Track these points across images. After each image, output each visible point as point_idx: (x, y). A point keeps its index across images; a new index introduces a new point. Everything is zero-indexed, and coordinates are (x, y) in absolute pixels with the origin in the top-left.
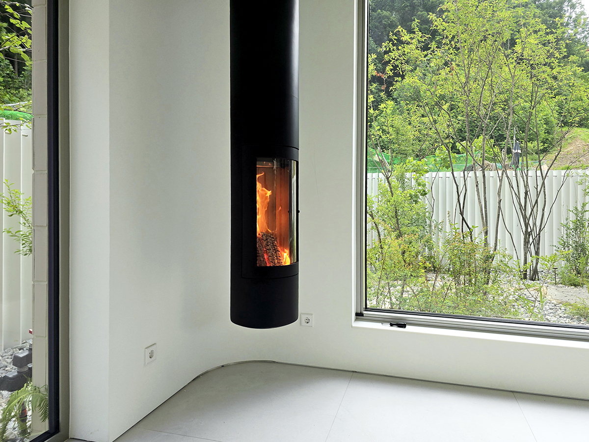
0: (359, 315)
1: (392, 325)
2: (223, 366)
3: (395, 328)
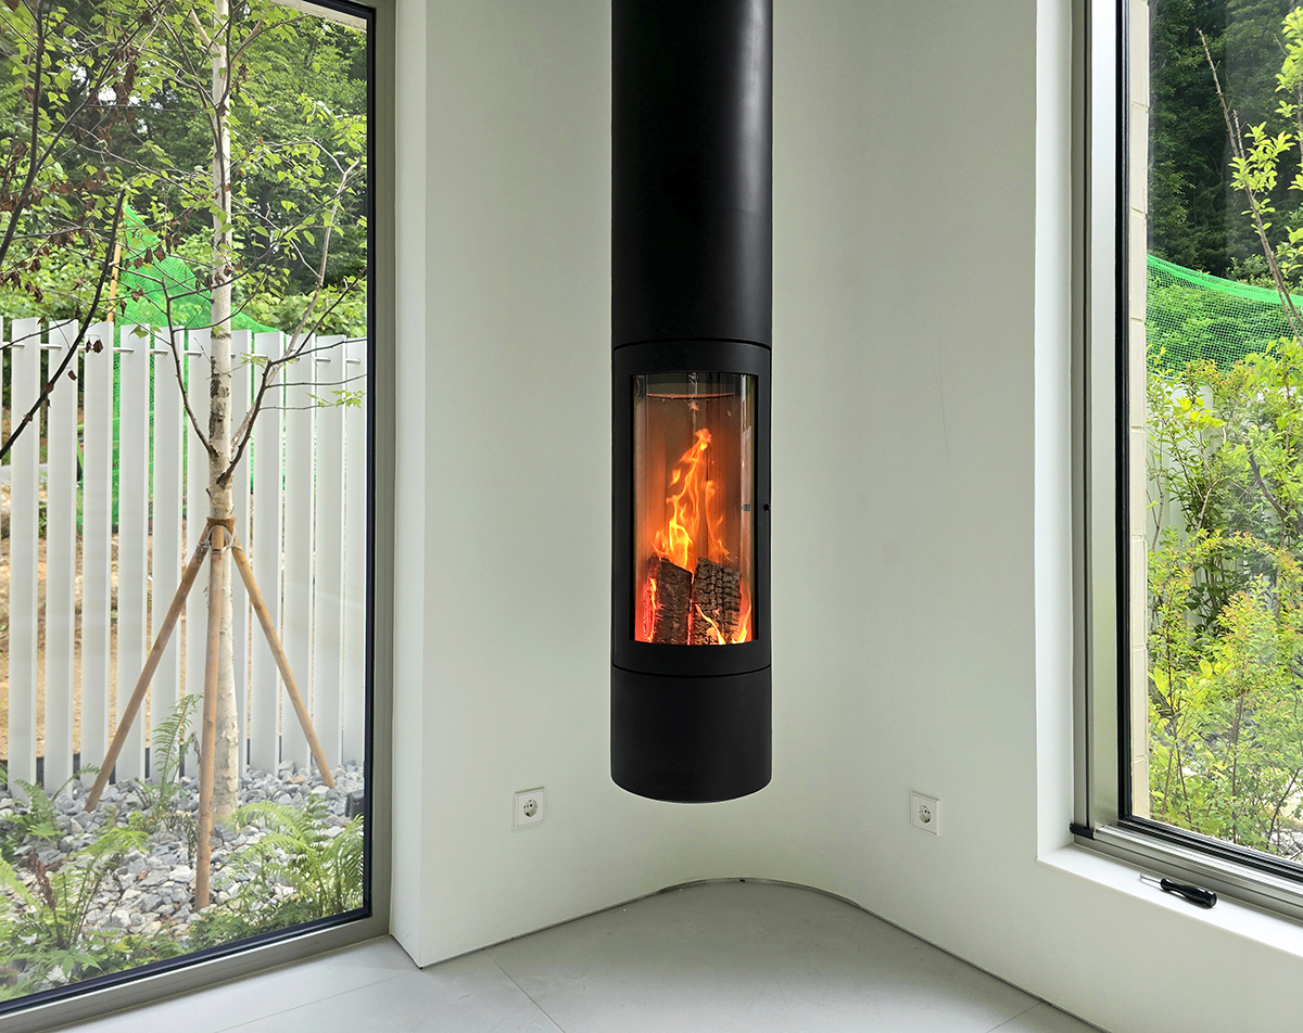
0: (1081, 833)
1: (1165, 887)
2: (742, 881)
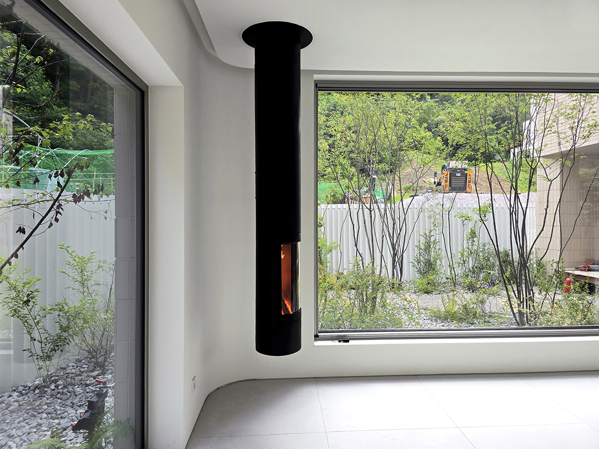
0: (316, 336)
1: (339, 341)
3: (342, 344)
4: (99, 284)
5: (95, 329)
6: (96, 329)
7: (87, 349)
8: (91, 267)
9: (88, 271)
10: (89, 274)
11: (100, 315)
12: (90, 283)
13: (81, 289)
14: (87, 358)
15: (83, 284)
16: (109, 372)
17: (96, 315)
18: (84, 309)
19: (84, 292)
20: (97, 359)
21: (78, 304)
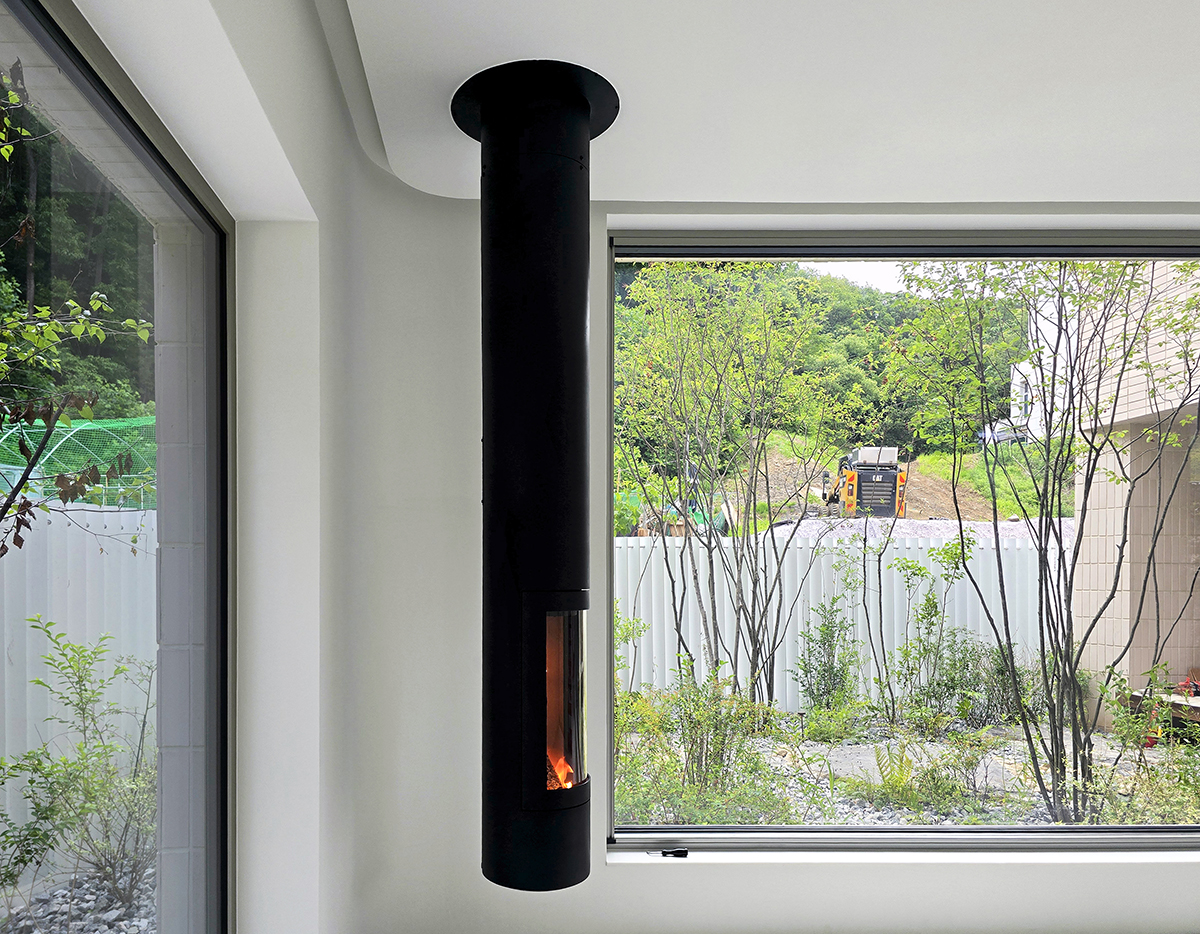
0: (611, 841)
1: (664, 854)
3: (671, 859)
4: (118, 712)
5: (109, 813)
6: (113, 813)
7: (93, 859)
8: (99, 671)
9: (95, 682)
10: (95, 687)
11: (121, 782)
12: (98, 708)
13: (79, 722)
14: (94, 878)
15: (83, 710)
16: (143, 912)
17: (111, 783)
18: (87, 767)
19: (86, 728)
20: (115, 882)
21: (73, 757)
